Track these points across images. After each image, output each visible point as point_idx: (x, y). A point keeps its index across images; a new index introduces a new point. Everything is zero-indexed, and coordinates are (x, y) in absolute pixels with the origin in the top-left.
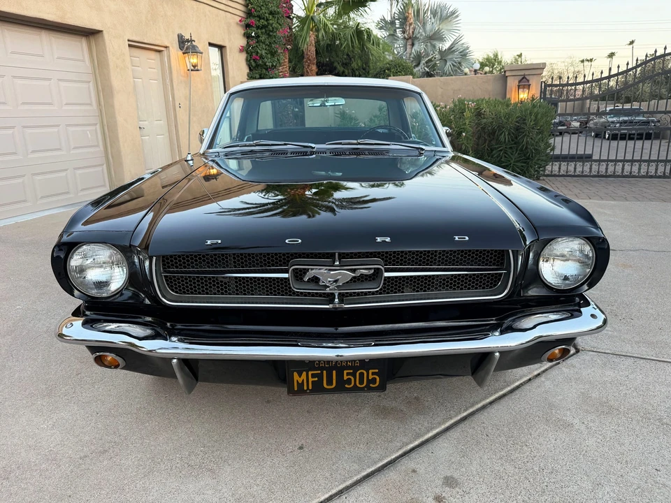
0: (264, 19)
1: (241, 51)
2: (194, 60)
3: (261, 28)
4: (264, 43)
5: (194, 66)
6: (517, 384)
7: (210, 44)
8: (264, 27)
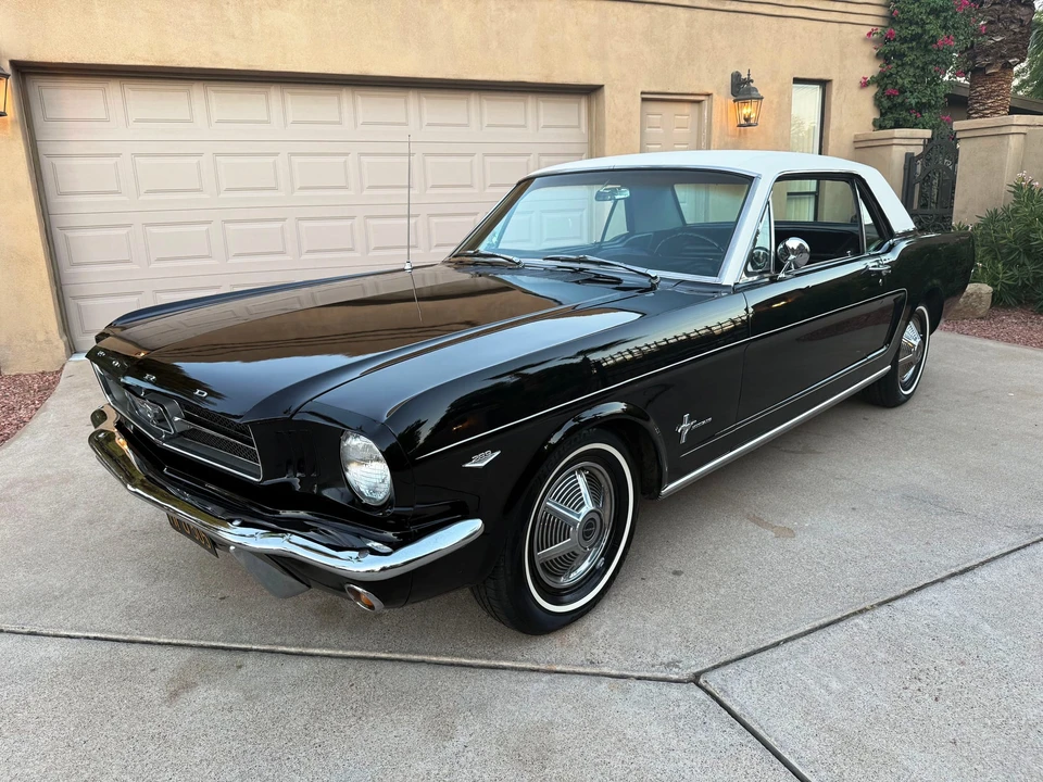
0: (917, 23)
1: (865, 84)
2: (747, 110)
3: (912, 40)
4: (912, 64)
5: (746, 120)
6: (505, 664)
7: (797, 81)
8: (916, 37)
